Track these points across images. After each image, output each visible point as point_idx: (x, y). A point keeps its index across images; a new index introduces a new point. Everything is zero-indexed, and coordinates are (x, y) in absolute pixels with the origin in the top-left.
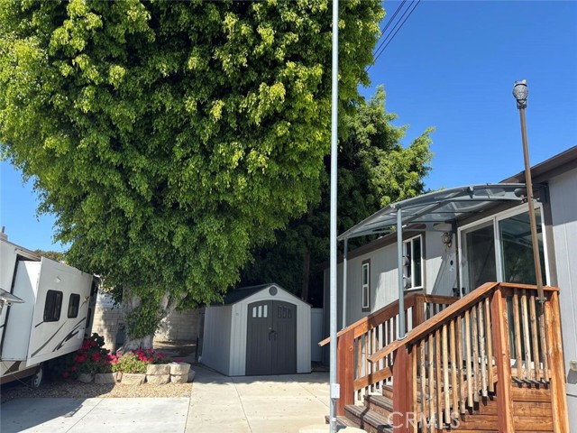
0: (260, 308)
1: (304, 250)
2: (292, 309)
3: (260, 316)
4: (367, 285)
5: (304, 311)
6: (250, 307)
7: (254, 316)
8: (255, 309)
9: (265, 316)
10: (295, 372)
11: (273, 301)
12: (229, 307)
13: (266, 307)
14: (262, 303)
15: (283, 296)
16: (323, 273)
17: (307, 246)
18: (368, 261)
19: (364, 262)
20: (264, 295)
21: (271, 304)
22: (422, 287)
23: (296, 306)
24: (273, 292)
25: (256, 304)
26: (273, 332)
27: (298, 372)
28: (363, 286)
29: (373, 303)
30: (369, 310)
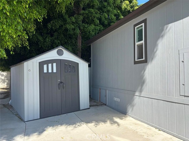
0: (50, 65)
1: (78, 31)
2: (75, 66)
3: (50, 71)
4: (143, 42)
5: (83, 67)
6: (41, 64)
7: (45, 71)
8: (45, 66)
9: (55, 71)
10: (79, 110)
11: (60, 60)
12: (23, 64)
13: (55, 65)
14: (52, 61)
15: (68, 56)
16: (90, 46)
17: (80, 29)
18: (145, 21)
19: (135, 25)
20: (52, 55)
21: (60, 63)
23: (78, 63)
24: (60, 53)
25: (47, 62)
26: (61, 82)
27: (81, 109)
28: (137, 44)
29: (153, 52)
30: (146, 61)
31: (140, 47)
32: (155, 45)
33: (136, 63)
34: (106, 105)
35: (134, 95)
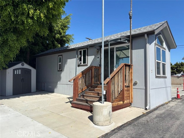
0: (18, 71)
2: (29, 71)
3: (18, 73)
4: (61, 63)
5: (34, 72)
6: (14, 70)
7: (16, 73)
8: (16, 71)
9: (20, 73)
10: (31, 92)
11: (23, 68)
13: (20, 70)
14: (18, 69)
15: (26, 66)
16: (36, 59)
18: (62, 55)
19: (59, 56)
20: (19, 66)
21: (22, 69)
22: (86, 64)
23: (31, 70)
24: (23, 65)
25: (16, 69)
26: (23, 79)
27: (32, 92)
28: (59, 63)
29: (64, 69)
30: (61, 71)
31: (60, 65)
32: (64, 66)
33: (58, 71)
34: (44, 91)
35: (57, 84)
